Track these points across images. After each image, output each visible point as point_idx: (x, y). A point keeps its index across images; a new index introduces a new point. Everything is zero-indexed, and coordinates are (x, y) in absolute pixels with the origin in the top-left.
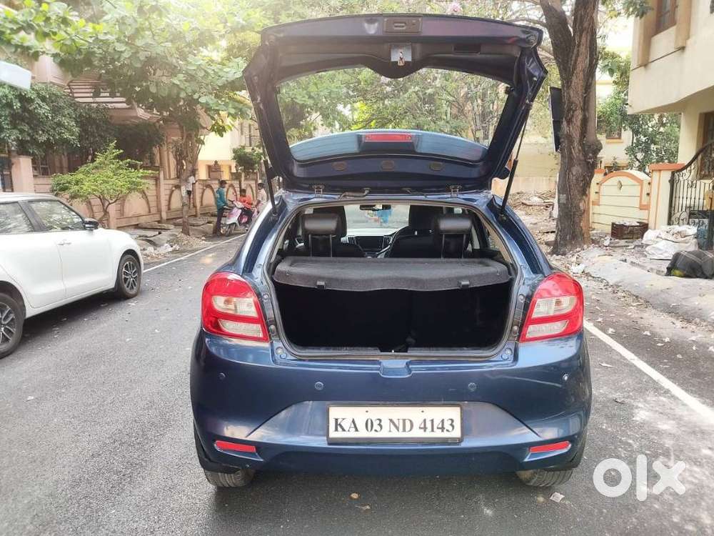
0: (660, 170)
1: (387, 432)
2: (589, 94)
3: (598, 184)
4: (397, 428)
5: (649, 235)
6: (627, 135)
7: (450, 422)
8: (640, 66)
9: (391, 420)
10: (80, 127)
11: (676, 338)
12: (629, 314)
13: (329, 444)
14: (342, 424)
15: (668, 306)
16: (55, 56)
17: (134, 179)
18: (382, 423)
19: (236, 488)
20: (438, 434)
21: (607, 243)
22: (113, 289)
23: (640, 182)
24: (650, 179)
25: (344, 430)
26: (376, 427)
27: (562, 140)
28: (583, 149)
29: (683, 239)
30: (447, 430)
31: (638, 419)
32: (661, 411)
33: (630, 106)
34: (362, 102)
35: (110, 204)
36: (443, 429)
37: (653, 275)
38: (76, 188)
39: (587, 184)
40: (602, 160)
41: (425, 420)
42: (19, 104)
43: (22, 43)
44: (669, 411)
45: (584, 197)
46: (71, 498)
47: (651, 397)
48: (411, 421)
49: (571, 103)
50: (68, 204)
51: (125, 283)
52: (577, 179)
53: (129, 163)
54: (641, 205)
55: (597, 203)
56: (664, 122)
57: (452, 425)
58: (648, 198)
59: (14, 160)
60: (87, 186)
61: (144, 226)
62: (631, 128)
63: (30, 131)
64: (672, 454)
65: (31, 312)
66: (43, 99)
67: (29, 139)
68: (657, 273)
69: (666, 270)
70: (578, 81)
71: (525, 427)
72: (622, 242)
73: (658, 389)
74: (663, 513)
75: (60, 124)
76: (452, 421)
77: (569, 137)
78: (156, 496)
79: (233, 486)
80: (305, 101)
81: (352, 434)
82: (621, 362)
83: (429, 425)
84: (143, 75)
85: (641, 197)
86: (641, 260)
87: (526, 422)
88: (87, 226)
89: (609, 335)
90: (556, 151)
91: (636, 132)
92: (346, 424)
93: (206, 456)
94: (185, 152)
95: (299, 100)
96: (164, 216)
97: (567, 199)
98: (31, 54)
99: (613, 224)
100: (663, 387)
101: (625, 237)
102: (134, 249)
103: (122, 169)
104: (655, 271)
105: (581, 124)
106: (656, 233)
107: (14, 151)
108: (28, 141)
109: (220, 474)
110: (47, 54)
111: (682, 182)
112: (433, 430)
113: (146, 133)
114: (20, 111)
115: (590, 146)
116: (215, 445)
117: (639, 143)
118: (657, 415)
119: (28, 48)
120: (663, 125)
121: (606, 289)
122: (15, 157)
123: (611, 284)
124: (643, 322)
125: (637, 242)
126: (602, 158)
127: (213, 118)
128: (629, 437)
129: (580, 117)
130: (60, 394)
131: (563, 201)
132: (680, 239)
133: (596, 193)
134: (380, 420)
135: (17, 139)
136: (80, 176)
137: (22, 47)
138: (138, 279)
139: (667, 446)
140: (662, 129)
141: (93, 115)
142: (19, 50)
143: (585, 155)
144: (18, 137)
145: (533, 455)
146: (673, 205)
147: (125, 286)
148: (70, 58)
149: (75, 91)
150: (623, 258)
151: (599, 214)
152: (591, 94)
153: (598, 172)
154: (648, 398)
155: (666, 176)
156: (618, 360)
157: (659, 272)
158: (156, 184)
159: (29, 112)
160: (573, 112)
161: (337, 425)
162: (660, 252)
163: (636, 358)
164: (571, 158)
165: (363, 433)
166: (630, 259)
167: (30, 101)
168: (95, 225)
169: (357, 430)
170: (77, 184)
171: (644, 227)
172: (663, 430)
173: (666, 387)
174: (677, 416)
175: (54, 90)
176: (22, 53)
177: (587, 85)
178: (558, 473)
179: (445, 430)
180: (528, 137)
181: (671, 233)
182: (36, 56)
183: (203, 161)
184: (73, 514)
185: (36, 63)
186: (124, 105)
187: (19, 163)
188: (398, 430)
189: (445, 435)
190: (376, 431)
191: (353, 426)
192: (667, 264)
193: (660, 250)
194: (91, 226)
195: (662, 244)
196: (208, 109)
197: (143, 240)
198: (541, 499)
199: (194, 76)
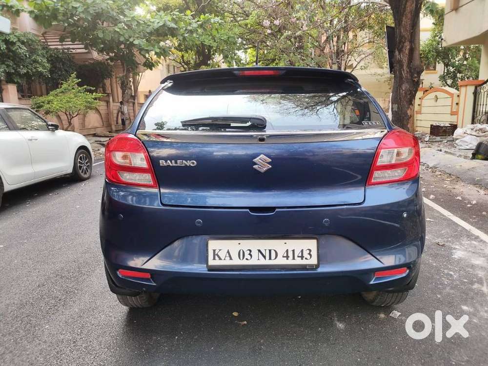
0: (466, 86)
1: (256, 260)
2: (415, 30)
3: (420, 99)
4: (265, 257)
5: (458, 132)
6: (440, 67)
7: (308, 252)
8: (453, 10)
9: (259, 251)
10: (51, 64)
11: (481, 201)
12: (445, 186)
13: (209, 270)
14: (219, 254)
15: (474, 179)
16: (31, 12)
17: (89, 100)
18: (251, 253)
19: (143, 308)
20: (298, 261)
21: (427, 139)
22: (71, 173)
23: (452, 95)
24: (459, 93)
25: (220, 259)
26: (247, 256)
27: (395, 65)
28: (410, 71)
29: (484, 134)
30: (306, 259)
31: (456, 257)
32: (473, 251)
33: (445, 41)
34: (252, 49)
35: (73, 117)
36: (302, 257)
37: (462, 159)
38: (48, 106)
39: (413, 97)
40: (423, 81)
41: (287, 251)
42: (5, 46)
43: (7, 3)
44: (480, 251)
45: (411, 106)
46: (17, 317)
47: (465, 242)
48: (275, 251)
49: (402, 37)
50: (44, 118)
51: (80, 169)
52: (406, 93)
53: (85, 89)
54: (452, 111)
55: (419, 112)
56: (467, 57)
57: (310, 254)
58: (457, 106)
59: (3, 87)
60: (56, 105)
61: (99, 135)
62: (443, 62)
63: (14, 66)
64: (484, 282)
65: (7, 188)
66: (23, 43)
67: (13, 71)
68: (464, 158)
69: (471, 156)
70: (406, 21)
71: (369, 255)
72: (438, 138)
73: (470, 236)
74: (480, 326)
75: (35, 61)
76: (310, 250)
77: (400, 62)
78: (82, 315)
79: (140, 306)
80: (211, 43)
81: (227, 262)
82: (441, 218)
83: (291, 254)
84: (94, 26)
85: (452, 106)
86: (452, 150)
87: (371, 252)
88: (50, 127)
89: (431, 200)
90: (391, 72)
91: (446, 65)
92: (222, 254)
93: (114, 283)
94: (126, 83)
95: (207, 43)
96: (114, 128)
97: (398, 108)
98: (14, 12)
99: (431, 125)
100: (474, 235)
101: (441, 135)
102: (86, 145)
103: (81, 93)
104: (463, 157)
105: (409, 53)
106: (464, 130)
107: (3, 80)
108: (12, 73)
109: (128, 297)
110: (25, 11)
111: (483, 94)
112: (294, 258)
113: (98, 69)
114: (6, 51)
115: (415, 69)
116: (118, 273)
117: (448, 72)
118: (470, 254)
119: (12, 7)
120: (466, 59)
121: (427, 170)
122: (4, 85)
123: (431, 166)
124: (455, 191)
125: (449, 138)
126: (423, 80)
127: (145, 57)
128: (450, 270)
129: (408, 47)
130: (23, 244)
131: (396, 109)
132: (481, 134)
133: (419, 105)
134: (250, 251)
135: (5, 71)
136: (51, 98)
137: (7, 6)
138: (90, 167)
139: (480, 276)
140: (465, 63)
141: (60, 56)
142: (5, 8)
143: (412, 76)
144: (5, 70)
145: (377, 279)
146: (476, 110)
147: (80, 171)
148: (42, 14)
149: (48, 41)
150: (439, 149)
151: (421, 120)
152: (416, 30)
153: (420, 91)
154: (463, 242)
155: (471, 89)
156: (438, 216)
157: (466, 157)
158: (107, 106)
159: (13, 51)
160: (403, 44)
161: (215, 255)
162: (467, 144)
163: (452, 215)
164: (401, 77)
165: (236, 261)
166: (444, 149)
167: (13, 44)
168: (56, 127)
169: (231, 259)
170: (48, 103)
171: (454, 127)
172: (475, 264)
173: (477, 234)
174: (486, 255)
175: (30, 37)
176: (8, 11)
177: (413, 23)
178: (397, 294)
179: (304, 259)
180: (369, 69)
181: (475, 130)
182: (18, 12)
183: (142, 92)
184: (16, 329)
185: (18, 18)
186: (84, 51)
187: (8, 88)
188: (265, 259)
189: (304, 262)
190: (247, 259)
191: (228, 255)
192: (472, 151)
193: (467, 142)
194: (53, 127)
195: (468, 138)
196: (141, 50)
197: (98, 144)
198: (382, 316)
199: (130, 26)
